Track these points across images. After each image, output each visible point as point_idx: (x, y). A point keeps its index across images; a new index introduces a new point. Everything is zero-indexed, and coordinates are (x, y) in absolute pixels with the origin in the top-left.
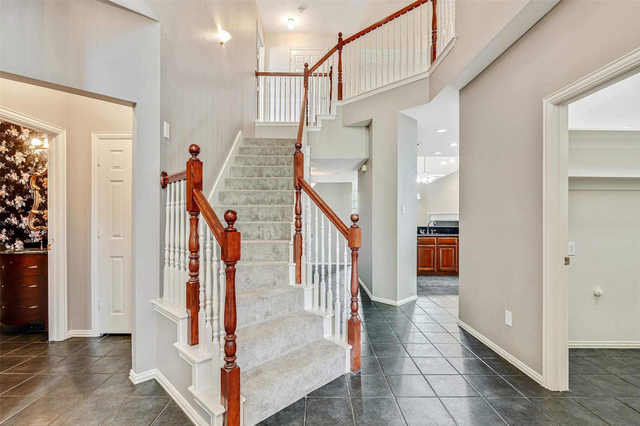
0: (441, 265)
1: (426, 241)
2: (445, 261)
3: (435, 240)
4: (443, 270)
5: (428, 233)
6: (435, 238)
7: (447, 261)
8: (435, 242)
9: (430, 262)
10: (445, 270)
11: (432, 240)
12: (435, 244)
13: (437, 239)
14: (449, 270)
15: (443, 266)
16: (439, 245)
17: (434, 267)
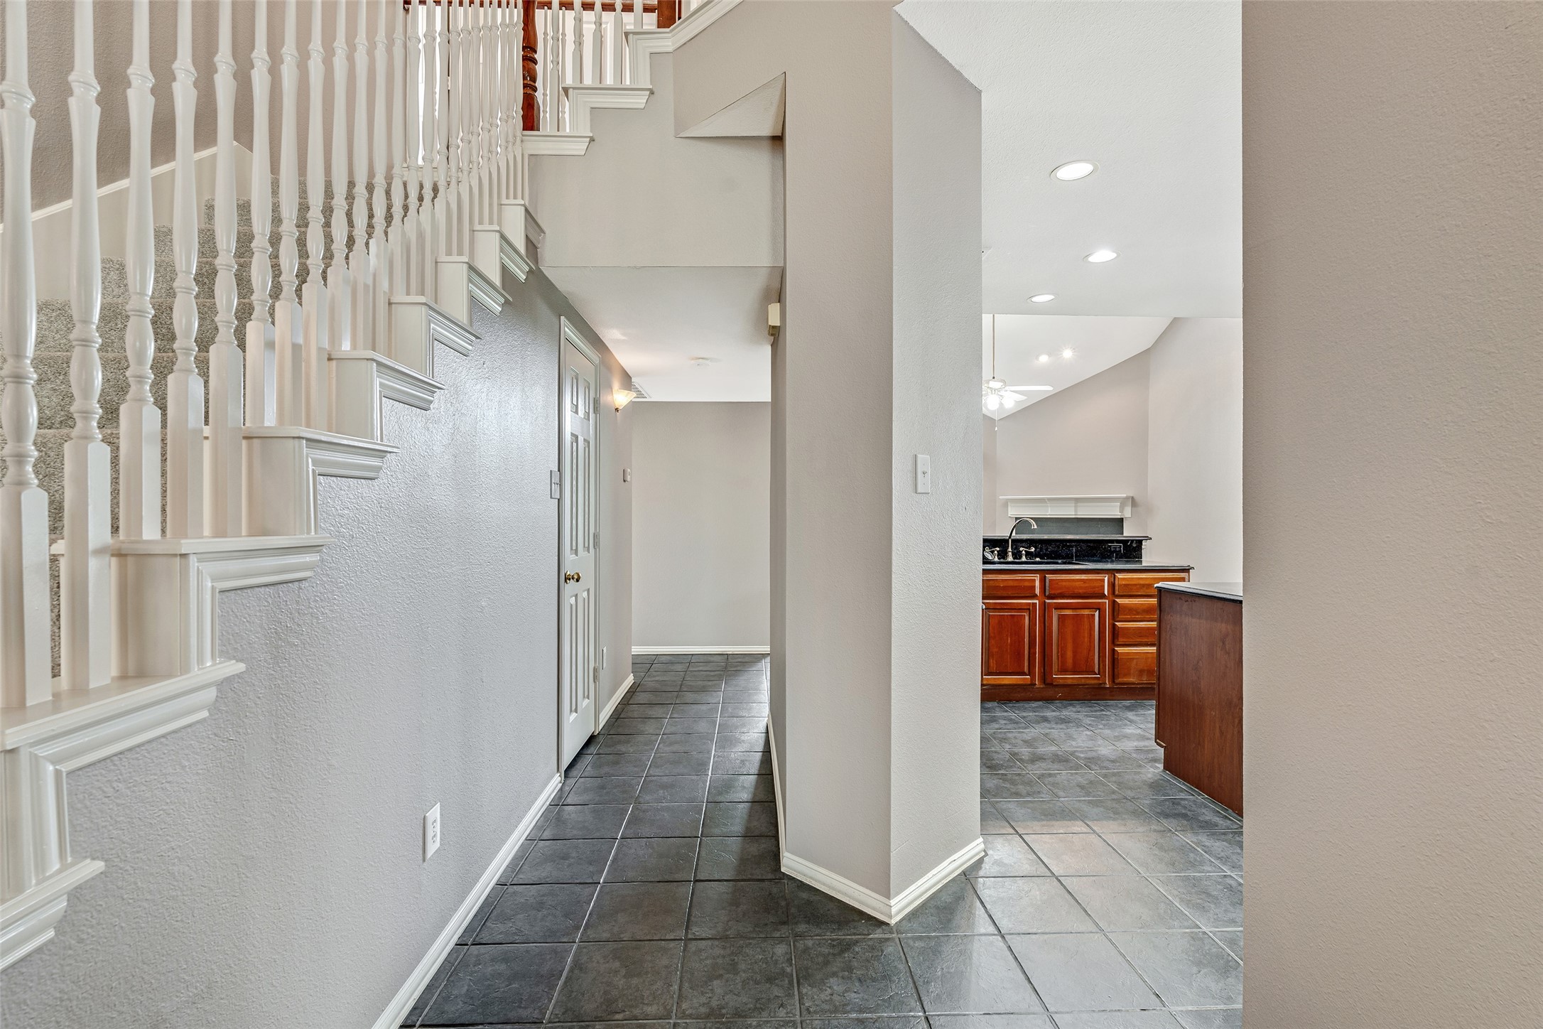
0: (1055, 667)
1: (1005, 588)
2: (1069, 654)
3: (1037, 584)
4: (1061, 682)
5: (1010, 559)
6: (1037, 578)
7: (1075, 653)
8: (1037, 591)
9: (1019, 655)
10: (1069, 682)
11: (1027, 584)
12: (1034, 596)
13: (1043, 580)
14: (1083, 682)
15: (1063, 670)
16: (1047, 601)
17: (1031, 672)
